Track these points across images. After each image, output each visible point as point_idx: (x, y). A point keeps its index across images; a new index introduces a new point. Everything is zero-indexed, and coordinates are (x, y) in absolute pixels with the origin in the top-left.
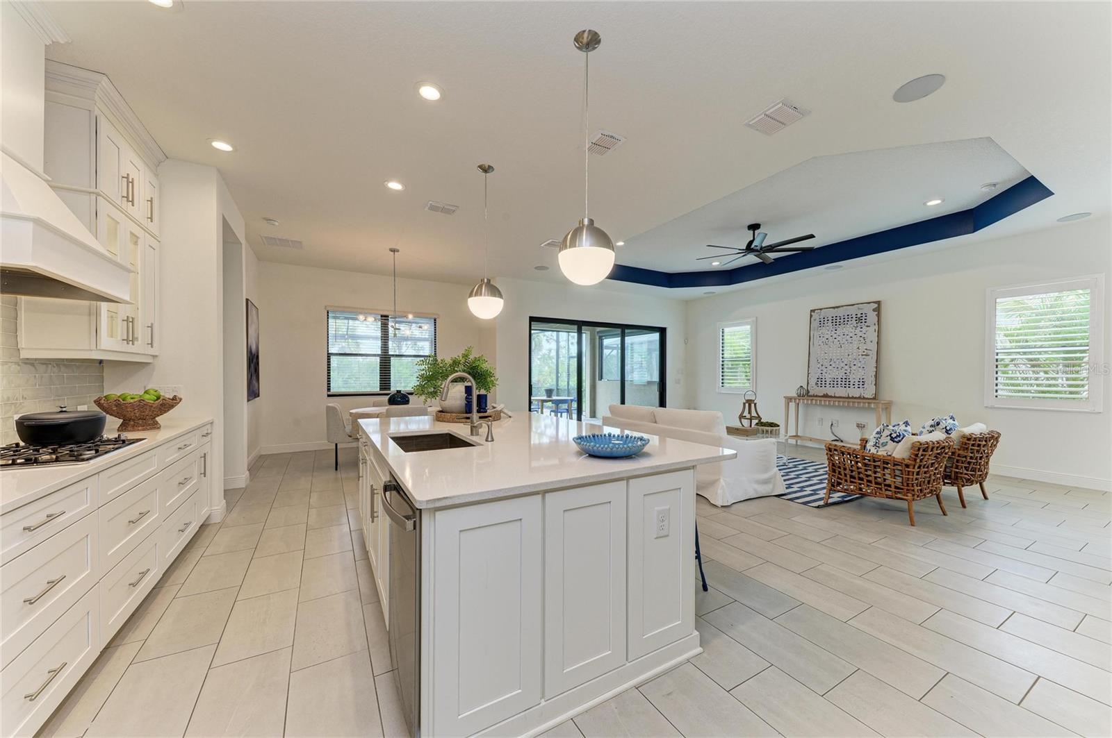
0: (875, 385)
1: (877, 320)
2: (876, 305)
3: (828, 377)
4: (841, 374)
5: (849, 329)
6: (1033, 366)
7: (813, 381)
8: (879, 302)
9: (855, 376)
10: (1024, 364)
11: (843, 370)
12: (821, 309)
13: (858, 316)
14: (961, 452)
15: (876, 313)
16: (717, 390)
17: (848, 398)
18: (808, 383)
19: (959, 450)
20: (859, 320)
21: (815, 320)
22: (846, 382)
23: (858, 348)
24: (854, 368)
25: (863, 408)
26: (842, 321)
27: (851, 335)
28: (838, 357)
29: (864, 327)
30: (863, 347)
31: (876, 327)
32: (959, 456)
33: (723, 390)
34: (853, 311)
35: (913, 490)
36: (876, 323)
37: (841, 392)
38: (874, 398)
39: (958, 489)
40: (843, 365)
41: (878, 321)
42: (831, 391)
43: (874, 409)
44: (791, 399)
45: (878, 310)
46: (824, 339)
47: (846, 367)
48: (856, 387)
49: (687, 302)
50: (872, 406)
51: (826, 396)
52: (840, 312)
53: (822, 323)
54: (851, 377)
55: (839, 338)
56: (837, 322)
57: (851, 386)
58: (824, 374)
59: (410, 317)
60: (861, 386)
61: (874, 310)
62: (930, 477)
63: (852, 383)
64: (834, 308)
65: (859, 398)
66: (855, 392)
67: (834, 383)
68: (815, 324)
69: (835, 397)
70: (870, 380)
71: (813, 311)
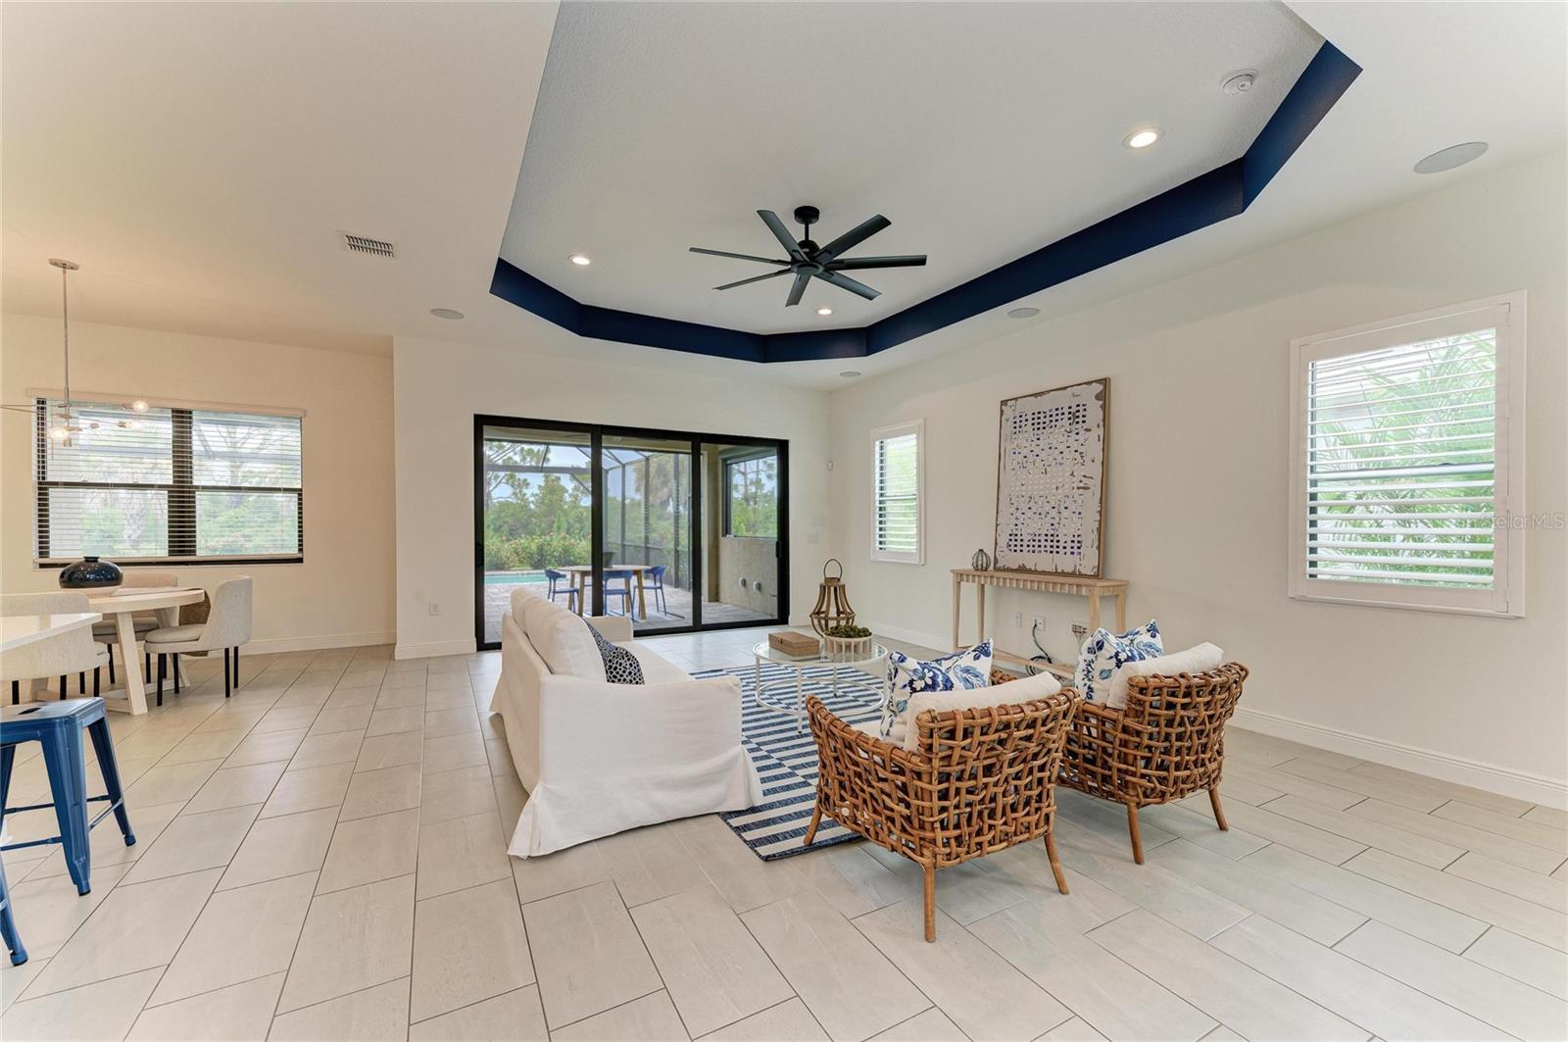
0: (1099, 548)
1: (1102, 417)
2: (1099, 388)
3: (1026, 532)
4: (1046, 529)
5: (1057, 436)
6: (1399, 509)
7: (1003, 541)
8: (1105, 379)
9: (1065, 534)
10: (1379, 504)
11: (1048, 519)
12: (1016, 399)
13: (1073, 410)
14: (1130, 722)
15: (1101, 403)
16: (872, 558)
17: (1056, 573)
18: (996, 544)
19: (1126, 715)
20: (1075, 417)
21: (1008, 420)
22: (1053, 544)
23: (1072, 474)
24: (1065, 513)
25: (1069, 594)
26: (1047, 420)
27: (1062, 447)
28: (1041, 493)
29: (1082, 432)
30: (1080, 472)
31: (1101, 431)
32: (1125, 729)
33: (881, 557)
34: (1064, 400)
35: (934, 841)
36: (1101, 424)
37: (1043, 561)
38: (1096, 576)
39: (1129, 812)
40: (1048, 508)
41: (1104, 420)
42: (1029, 560)
43: (1087, 597)
44: (961, 575)
45: (1103, 397)
46: (1021, 457)
47: (1054, 513)
48: (1069, 553)
49: (829, 395)
50: (1084, 591)
51: (1022, 569)
52: (1045, 404)
53: (1017, 426)
54: (1062, 531)
55: (1043, 455)
56: (1041, 422)
57: (1061, 549)
58: (1020, 526)
59: (140, 406)
60: (1075, 550)
61: (1097, 397)
62: (993, 799)
63: (1061, 544)
64: (1035, 395)
65: (1072, 574)
66: (1066, 563)
67: (1035, 544)
68: (1008, 428)
69: (1036, 572)
70: (1090, 539)
71: (1004, 403)
